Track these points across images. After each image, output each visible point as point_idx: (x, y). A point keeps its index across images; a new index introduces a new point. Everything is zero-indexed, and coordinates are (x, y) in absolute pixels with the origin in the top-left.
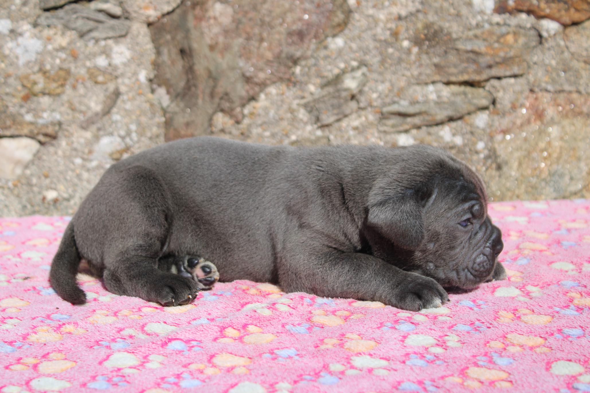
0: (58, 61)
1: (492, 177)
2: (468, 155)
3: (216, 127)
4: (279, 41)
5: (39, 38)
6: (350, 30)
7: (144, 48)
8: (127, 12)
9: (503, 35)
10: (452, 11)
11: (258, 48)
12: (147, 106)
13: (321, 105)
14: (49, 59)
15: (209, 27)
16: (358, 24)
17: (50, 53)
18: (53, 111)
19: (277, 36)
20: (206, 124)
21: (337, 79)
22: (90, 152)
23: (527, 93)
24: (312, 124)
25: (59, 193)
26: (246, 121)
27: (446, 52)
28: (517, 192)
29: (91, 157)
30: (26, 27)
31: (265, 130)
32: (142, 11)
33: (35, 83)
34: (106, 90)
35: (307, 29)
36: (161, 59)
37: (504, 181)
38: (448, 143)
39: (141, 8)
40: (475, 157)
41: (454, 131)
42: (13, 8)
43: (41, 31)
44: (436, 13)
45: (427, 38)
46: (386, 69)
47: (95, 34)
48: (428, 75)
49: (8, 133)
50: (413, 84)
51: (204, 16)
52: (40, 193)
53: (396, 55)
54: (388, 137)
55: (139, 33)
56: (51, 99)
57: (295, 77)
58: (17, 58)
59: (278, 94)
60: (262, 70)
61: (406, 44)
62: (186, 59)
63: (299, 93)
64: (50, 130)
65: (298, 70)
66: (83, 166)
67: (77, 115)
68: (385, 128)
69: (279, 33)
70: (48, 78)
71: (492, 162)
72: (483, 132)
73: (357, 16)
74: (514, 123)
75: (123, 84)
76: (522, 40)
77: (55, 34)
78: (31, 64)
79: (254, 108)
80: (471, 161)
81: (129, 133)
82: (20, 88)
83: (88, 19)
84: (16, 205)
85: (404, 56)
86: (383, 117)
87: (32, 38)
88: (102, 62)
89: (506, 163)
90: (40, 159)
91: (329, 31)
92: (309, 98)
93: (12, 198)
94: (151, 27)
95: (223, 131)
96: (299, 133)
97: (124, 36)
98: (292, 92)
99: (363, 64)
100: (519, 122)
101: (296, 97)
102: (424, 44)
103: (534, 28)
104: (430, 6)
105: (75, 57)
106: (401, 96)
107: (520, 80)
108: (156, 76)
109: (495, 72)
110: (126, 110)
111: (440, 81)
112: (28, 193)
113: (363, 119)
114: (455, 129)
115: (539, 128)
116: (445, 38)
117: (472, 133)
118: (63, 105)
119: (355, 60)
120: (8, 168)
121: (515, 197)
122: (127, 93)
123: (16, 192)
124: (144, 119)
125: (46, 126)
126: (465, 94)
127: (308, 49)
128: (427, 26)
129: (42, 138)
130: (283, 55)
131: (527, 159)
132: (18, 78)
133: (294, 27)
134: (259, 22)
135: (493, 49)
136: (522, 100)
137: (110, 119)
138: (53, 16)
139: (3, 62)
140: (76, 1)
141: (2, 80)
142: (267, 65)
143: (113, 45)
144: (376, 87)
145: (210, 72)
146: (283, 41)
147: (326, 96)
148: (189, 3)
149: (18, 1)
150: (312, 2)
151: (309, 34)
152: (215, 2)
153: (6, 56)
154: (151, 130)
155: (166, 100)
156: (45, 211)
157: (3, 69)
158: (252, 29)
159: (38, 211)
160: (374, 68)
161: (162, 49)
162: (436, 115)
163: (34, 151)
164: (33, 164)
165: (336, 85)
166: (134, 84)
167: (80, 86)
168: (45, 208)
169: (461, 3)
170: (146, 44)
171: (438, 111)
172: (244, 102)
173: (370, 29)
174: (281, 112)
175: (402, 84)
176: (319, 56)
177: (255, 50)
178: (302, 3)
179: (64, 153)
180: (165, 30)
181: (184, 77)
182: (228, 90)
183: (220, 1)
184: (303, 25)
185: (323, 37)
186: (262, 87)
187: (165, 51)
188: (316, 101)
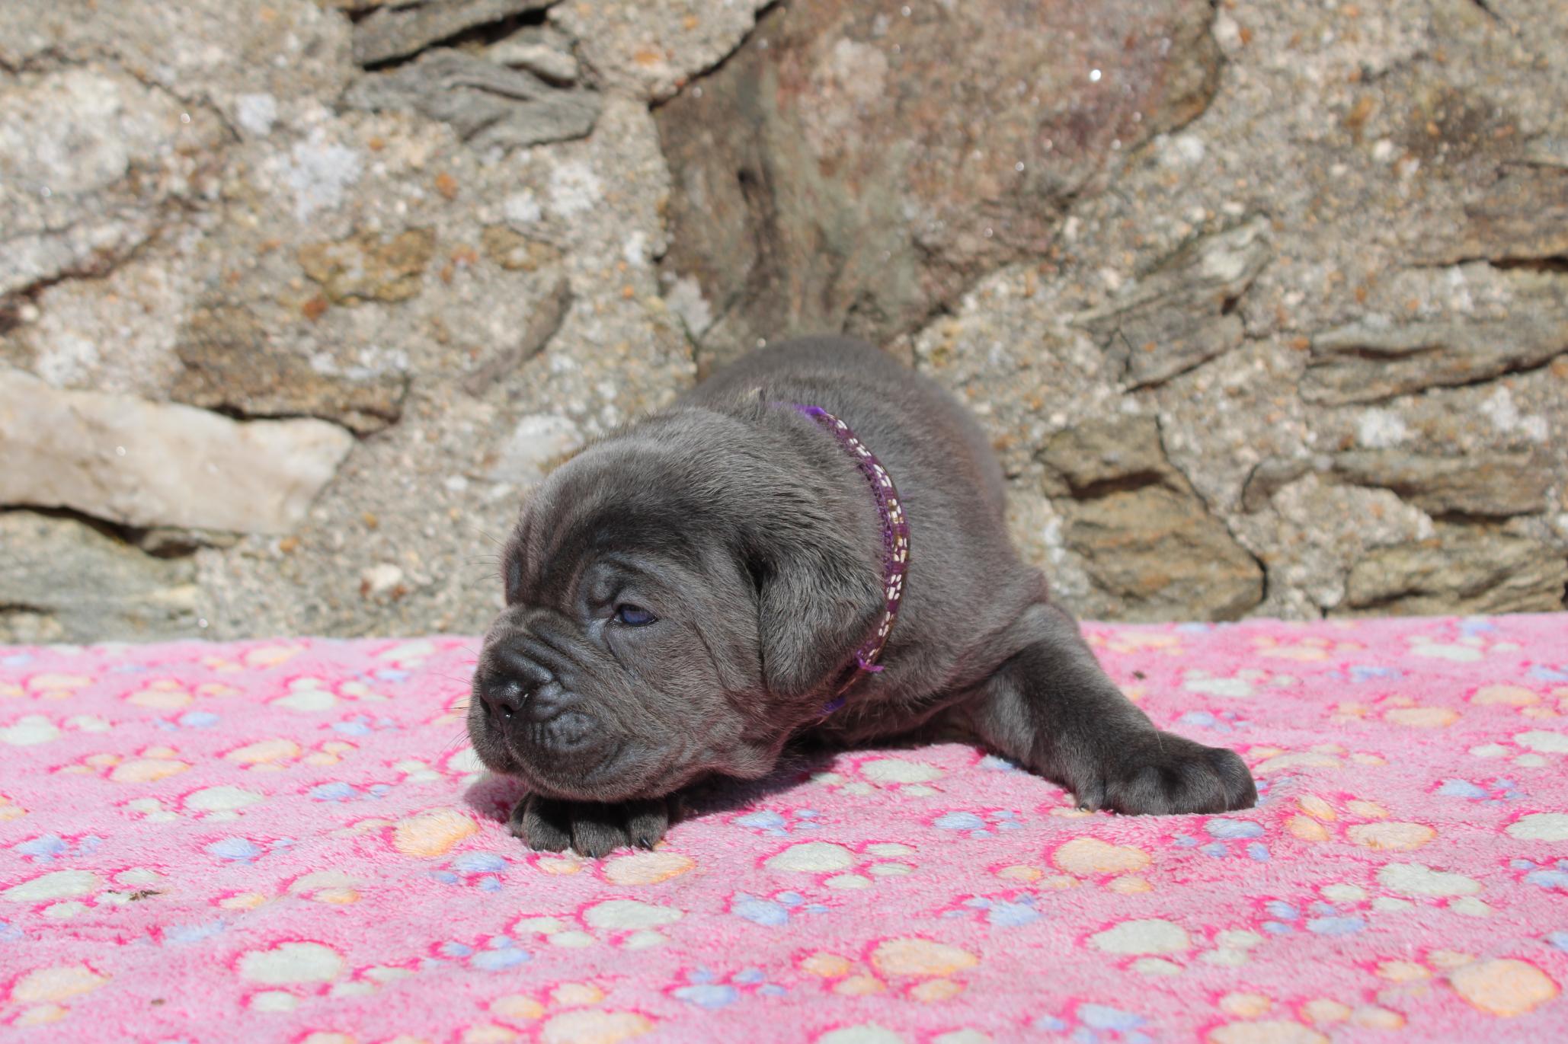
0: (401, 207)
2: (1565, 471)
4: (1019, 144)
5: (348, 145)
6: (1220, 112)
7: (639, 169)
8: (592, 69)
10: (1519, 54)
11: (959, 166)
12: (648, 330)
13: (1138, 328)
14: (378, 204)
15: (819, 109)
17: (379, 183)
18: (388, 344)
19: (1011, 132)
21: (1185, 252)
22: (490, 459)
24: (1109, 382)
25: (406, 576)
27: (1501, 174)
29: (491, 473)
30: (314, 113)
32: (633, 67)
33: (339, 269)
34: (534, 288)
35: (1096, 111)
36: (685, 200)
38: (1504, 434)
39: (629, 59)
41: (1521, 401)
42: (281, 61)
43: (354, 126)
44: (1473, 59)
45: (1445, 133)
46: (1325, 222)
47: (502, 132)
48: (1448, 240)
49: (267, 406)
50: (1404, 267)
51: (806, 79)
52: (353, 571)
53: (1352, 184)
54: (1331, 418)
55: (625, 127)
56: (383, 315)
57: (1064, 250)
58: (291, 199)
59: (1012, 296)
60: (968, 227)
61: (1383, 150)
62: (755, 202)
63: (1075, 293)
64: (378, 398)
65: (1071, 227)
66: (470, 499)
67: (453, 356)
68: (1322, 393)
69: (1018, 122)
70: (374, 253)
73: (1241, 73)
75: (582, 268)
77: (394, 133)
78: (328, 217)
79: (947, 335)
81: (595, 407)
82: (297, 282)
83: (484, 89)
84: (290, 605)
85: (1377, 186)
86: (1318, 359)
87: (332, 144)
88: (521, 208)
90: (353, 476)
91: (1159, 116)
92: (1103, 307)
93: (280, 584)
94: (659, 112)
96: (1075, 405)
97: (584, 136)
98: (1052, 292)
99: (1257, 208)
101: (1065, 306)
102: (1437, 152)
104: (1456, 42)
105: (449, 197)
106: (1368, 300)
108: (671, 248)
110: (587, 341)
111: (1482, 258)
112: (322, 572)
113: (1259, 365)
116: (1499, 132)
118: (414, 328)
119: (1234, 199)
120: (269, 502)
122: (592, 294)
123: (289, 570)
124: (636, 368)
125: (367, 386)
126: (1556, 293)
127: (1100, 166)
128: (1446, 100)
129: (357, 420)
130: (1030, 186)
132: (294, 255)
133: (1061, 106)
134: (959, 90)
137: (545, 367)
138: (388, 84)
139: (253, 211)
140: (453, 41)
141: (252, 262)
142: (983, 214)
143: (554, 162)
144: (1297, 275)
145: (821, 233)
146: (1029, 146)
147: (1150, 301)
148: (764, 43)
149: (293, 43)
150: (1112, 33)
151: (1101, 125)
152: (837, 37)
153: (262, 196)
154: (658, 396)
155: (699, 315)
156: (369, 621)
157: (253, 232)
158: (941, 110)
159: (350, 623)
160: (1289, 220)
161: (688, 171)
162: (1471, 354)
163: (338, 457)
164: (336, 493)
165: (1180, 268)
166: (611, 269)
167: (461, 277)
168: (369, 613)
169: (1546, 31)
170: (645, 159)
171: (1477, 343)
172: (917, 318)
173: (1281, 109)
174: (1023, 347)
175: (1372, 265)
176: (1131, 187)
177: (950, 172)
178: (1083, 37)
179: (418, 462)
180: (697, 119)
181: (750, 249)
182: (873, 286)
183: (849, 33)
184: (1085, 99)
185: (1142, 133)
186: (970, 276)
187: (698, 177)
188: (1124, 315)
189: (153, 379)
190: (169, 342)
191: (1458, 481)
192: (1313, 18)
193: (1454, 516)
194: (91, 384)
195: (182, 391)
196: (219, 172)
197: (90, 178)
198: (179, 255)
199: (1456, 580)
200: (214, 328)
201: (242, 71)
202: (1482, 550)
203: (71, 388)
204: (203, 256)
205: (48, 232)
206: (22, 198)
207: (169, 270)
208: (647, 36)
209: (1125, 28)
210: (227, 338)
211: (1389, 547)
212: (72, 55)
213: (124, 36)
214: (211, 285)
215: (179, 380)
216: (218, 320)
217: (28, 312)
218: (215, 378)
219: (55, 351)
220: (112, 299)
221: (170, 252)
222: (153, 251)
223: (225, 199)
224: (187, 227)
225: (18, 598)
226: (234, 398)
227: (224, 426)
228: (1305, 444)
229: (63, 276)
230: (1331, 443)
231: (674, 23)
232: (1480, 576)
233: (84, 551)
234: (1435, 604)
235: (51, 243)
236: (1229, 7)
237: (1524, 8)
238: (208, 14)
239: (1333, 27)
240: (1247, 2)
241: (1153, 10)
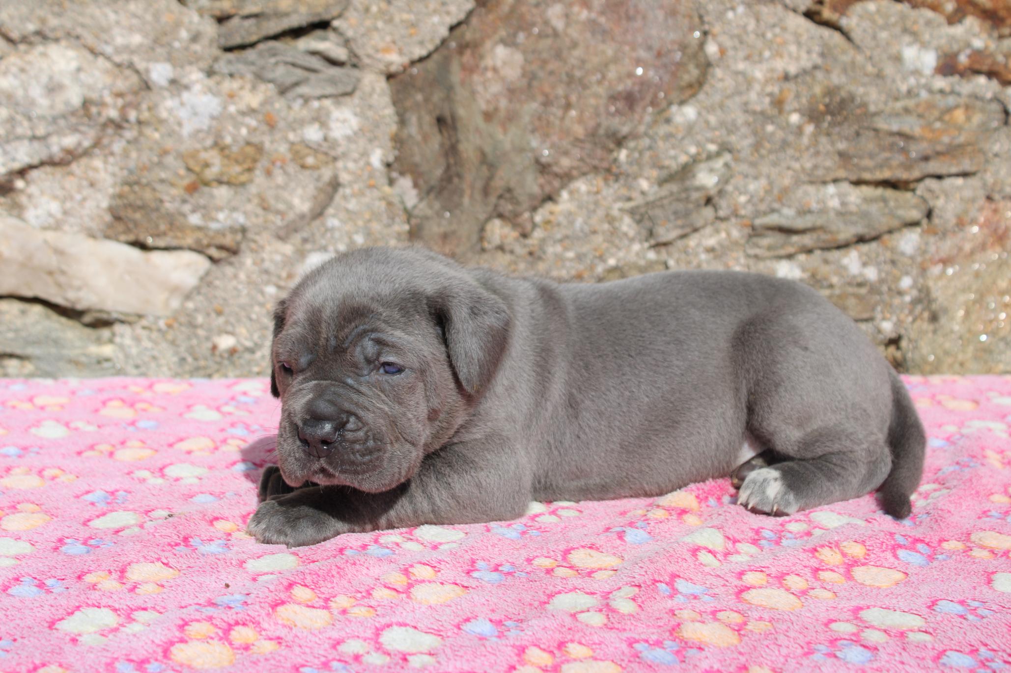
0: (244, 131)
1: (922, 333)
2: (886, 297)
3: (489, 242)
4: (596, 108)
5: (216, 94)
6: (707, 94)
7: (381, 113)
8: (356, 56)
9: (949, 110)
10: (870, 69)
11: (562, 119)
12: (383, 205)
13: (658, 212)
14: (231, 128)
15: (484, 84)
16: (720, 85)
17: (232, 117)
18: (234, 209)
19: (592, 101)
20: (475, 237)
21: (686, 171)
22: (290, 276)
23: (982, 201)
24: (641, 242)
25: (238, 341)
26: (538, 234)
27: (858, 134)
28: (960, 357)
29: (290, 284)
30: (195, 75)
31: (566, 249)
32: (379, 56)
33: (207, 165)
34: (318, 179)
35: (640, 91)
36: (406, 131)
37: (940, 340)
38: (854, 277)
39: (377, 51)
40: (897, 301)
41: (864, 258)
42: (177, 44)
43: (218, 83)
44: (845, 71)
45: (829, 111)
46: (762, 157)
47: (304, 90)
48: (828, 169)
49: (161, 243)
50: (804, 183)
51: (477, 66)
52: (208, 338)
53: (778, 136)
55: (373, 90)
56: (232, 192)
57: (618, 167)
58: (180, 124)
59: (589, 193)
60: (566, 153)
61: (795, 118)
62: (446, 134)
63: (624, 192)
64: (228, 241)
65: (623, 155)
67: (271, 217)
68: (757, 251)
69: (596, 96)
70: (228, 157)
71: (924, 310)
72: (910, 262)
73: (718, 72)
74: (960, 249)
75: (346, 169)
76: (977, 118)
77: (242, 88)
78: (201, 135)
79: (552, 213)
80: (891, 306)
82: (182, 172)
83: (294, 65)
84: (169, 357)
85: (791, 138)
86: (755, 232)
87: (205, 93)
88: (313, 133)
89: (946, 311)
90: (210, 284)
91: (674, 95)
92: (639, 200)
93: (164, 345)
94: (392, 81)
95: (501, 248)
96: (621, 254)
97: (350, 94)
98: (611, 191)
100: (968, 247)
101: (618, 199)
102: (824, 121)
103: (996, 99)
104: (835, 60)
105: (271, 125)
106: (784, 201)
107: (973, 182)
108: (397, 159)
109: (933, 167)
110: (347, 211)
111: (846, 179)
112: (189, 338)
113: (723, 235)
114: (867, 255)
115: (1000, 258)
116: (858, 111)
117: (893, 262)
118: (249, 200)
119: (712, 141)
120: (159, 297)
121: (957, 367)
122: (351, 183)
123: (170, 337)
124: (376, 226)
125: (221, 233)
126: (884, 200)
127: (640, 122)
128: (830, 92)
129: (214, 252)
130: (602, 131)
131: (978, 306)
132: (180, 156)
133: (620, 88)
134: (564, 77)
135: (933, 131)
136: (973, 213)
137: (323, 224)
138: (238, 60)
139: (156, 130)
140: (276, 37)
141: (155, 159)
142: (574, 146)
143: (332, 108)
144: (745, 186)
145: (483, 155)
146: (602, 110)
147: (665, 197)
148: (453, 44)
149: (184, 34)
150: (649, 48)
151: (642, 99)
152: (496, 44)
153: (162, 121)
154: (387, 243)
155: (411, 198)
156: (216, 367)
157: (156, 142)
158: (553, 87)
159: (205, 368)
160: (743, 155)
161: (408, 115)
162: (838, 232)
163: (201, 272)
164: (199, 293)
165: (682, 180)
166: (362, 170)
167: (277, 172)
168: (217, 363)
169: (885, 56)
170: (385, 108)
171: (842, 226)
172: (536, 203)
173: (740, 93)
174: (594, 221)
175: (787, 181)
176: (656, 133)
177: (557, 122)
178: (633, 49)
179: (248, 277)
180: (414, 86)
181: (442, 161)
182: (512, 184)
183: (503, 42)
184: (634, 84)
185: (664, 104)
186: (565, 180)
187: (413, 119)
188: (649, 205)
189: (94, 225)
190: (105, 204)
192: (759, 44)
194: (57, 226)
195: (110, 232)
196: (137, 106)
197: (60, 107)
198: (112, 154)
200: (132, 197)
201: (153, 49)
203: (45, 228)
204: (126, 154)
205: (34, 138)
206: (19, 118)
207: (105, 162)
208: (388, 38)
209: (656, 45)
210: (139, 203)
212: (50, 35)
213: (83, 26)
214: (131, 172)
215: (110, 226)
216: (135, 193)
217: (19, 184)
218: (131, 226)
219: (36, 207)
220: (72, 178)
221: (107, 151)
222: (96, 151)
223: (140, 122)
224: (117, 138)
225: (8, 350)
226: (142, 238)
227: (135, 253)
229: (42, 164)
231: (403, 32)
233: (47, 323)
235: (36, 145)
236: (714, 36)
237: (873, 44)
238: (135, 16)
239: (770, 49)
240: (724, 33)
241: (672, 36)
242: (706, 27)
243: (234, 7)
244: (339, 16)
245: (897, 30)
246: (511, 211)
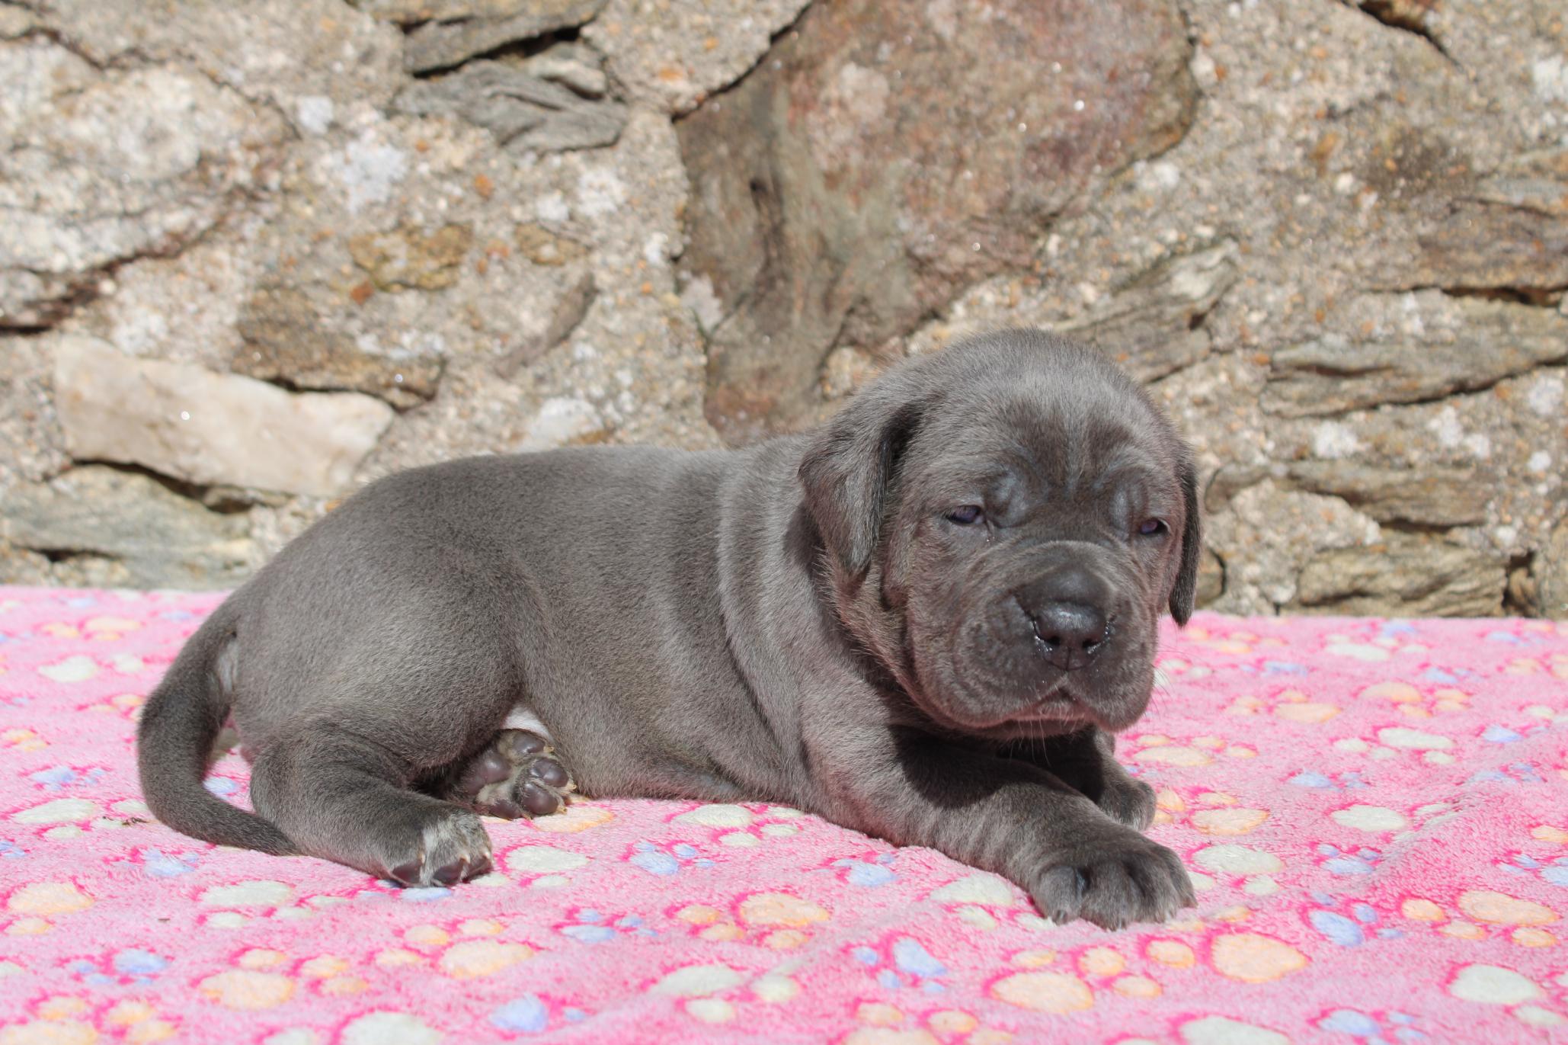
0: (442, 204)
2: (1504, 487)
3: (834, 386)
4: (1006, 165)
5: (397, 146)
7: (660, 176)
8: (620, 84)
10: (1474, 98)
11: (951, 184)
12: (663, 323)
14: (422, 200)
15: (826, 127)
17: (423, 181)
18: (427, 328)
19: (999, 155)
20: (809, 377)
21: (1158, 269)
22: (516, 437)
27: (1453, 209)
30: (366, 116)
32: (657, 83)
33: (385, 258)
34: (561, 282)
35: (1079, 138)
36: (701, 205)
38: (1449, 450)
39: (653, 75)
40: (1523, 493)
41: (1466, 420)
42: (338, 67)
43: (402, 129)
44: (1431, 102)
45: (1402, 171)
46: (1289, 247)
47: (536, 138)
48: (1403, 268)
49: (317, 381)
50: (1362, 292)
51: (815, 98)
53: (1315, 214)
54: (1288, 429)
55: (648, 137)
56: (424, 301)
57: (1046, 264)
58: (344, 193)
59: (998, 305)
60: (957, 240)
61: (1345, 183)
62: (765, 210)
63: (1055, 304)
64: (417, 378)
65: (1053, 243)
67: (485, 341)
68: (1280, 405)
69: (1006, 145)
70: (416, 245)
72: (1546, 426)
73: (1215, 106)
75: (605, 265)
78: (377, 210)
79: (936, 338)
80: (1513, 500)
81: (613, 393)
82: (347, 269)
83: (521, 98)
85: (1338, 216)
86: (1278, 374)
87: (382, 145)
88: (552, 208)
90: (393, 446)
91: (1138, 144)
92: (1081, 319)
94: (681, 123)
97: (611, 145)
98: (1034, 303)
101: (1046, 316)
102: (1394, 187)
104: (1416, 84)
105: (486, 196)
106: (1326, 321)
108: (687, 249)
110: (608, 332)
111: (1434, 286)
113: (1223, 378)
116: (1452, 171)
117: (1517, 426)
118: (451, 315)
119: (1206, 223)
120: (317, 467)
122: (613, 289)
124: (652, 358)
125: (405, 366)
126: (1502, 321)
127: (1081, 189)
128: (1405, 138)
129: (396, 396)
130: (1015, 205)
132: (346, 244)
133: (1046, 132)
134: (952, 114)
137: (568, 354)
138: (434, 92)
139: (309, 202)
140: (493, 54)
141: (307, 248)
142: (972, 229)
143: (582, 167)
144: (1260, 296)
145: (823, 241)
146: (1016, 168)
147: (1123, 314)
148: (778, 64)
149: (350, 51)
150: (1097, 66)
151: (1084, 151)
152: (844, 62)
153: (318, 189)
154: (670, 385)
155: (711, 313)
157: (309, 222)
158: (936, 134)
160: (1256, 244)
161: (705, 179)
162: (1420, 375)
163: (380, 428)
164: (377, 461)
165: (1151, 286)
166: (632, 267)
167: (495, 269)
169: (1501, 77)
170: (666, 167)
171: (1426, 366)
172: (908, 322)
173: (1252, 141)
175: (1331, 289)
176: (1110, 209)
177: (942, 190)
178: (1069, 69)
179: (451, 437)
180: (715, 132)
181: (759, 254)
182: (868, 292)
183: (855, 58)
184: (1069, 126)
185: (1122, 159)
186: (959, 285)
187: (714, 185)
188: (1099, 326)
189: (215, 351)
190: (231, 318)
191: (1404, 492)
192: (1284, 58)
193: (1400, 524)
194: (160, 354)
195: (239, 362)
196: (280, 166)
197: (164, 168)
198: (242, 240)
199: (1399, 583)
200: (271, 308)
201: (303, 75)
202: (1424, 557)
203: (142, 357)
204: (263, 241)
205: (126, 215)
206: (104, 183)
207: (233, 253)
208: (671, 55)
209: (1108, 62)
210: (282, 317)
211: (1339, 551)
212: (153, 54)
213: (199, 39)
214: (270, 269)
215: (239, 353)
216: (275, 300)
217: (107, 286)
218: (271, 353)
219: (129, 323)
220: (181, 278)
221: (234, 237)
222: (219, 236)
223: (285, 191)
224: (249, 215)
225: (90, 545)
226: (288, 371)
227: (278, 396)
228: (1263, 452)
229: (137, 256)
230: (1288, 452)
231: (694, 44)
232: (1422, 580)
233: (151, 504)
234: (1379, 605)
235: (128, 225)
236: (1207, 46)
237: (1480, 56)
238: (275, 23)
239: (1302, 67)
240: (1224, 41)
241: (1135, 47)
242: (1194, 31)
243: (425, 7)
244: (592, 20)
245: (1525, 32)
246: (868, 336)
